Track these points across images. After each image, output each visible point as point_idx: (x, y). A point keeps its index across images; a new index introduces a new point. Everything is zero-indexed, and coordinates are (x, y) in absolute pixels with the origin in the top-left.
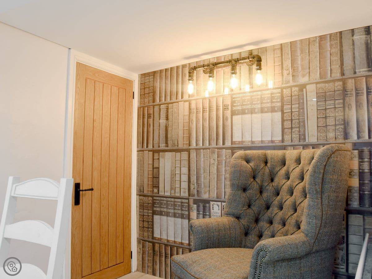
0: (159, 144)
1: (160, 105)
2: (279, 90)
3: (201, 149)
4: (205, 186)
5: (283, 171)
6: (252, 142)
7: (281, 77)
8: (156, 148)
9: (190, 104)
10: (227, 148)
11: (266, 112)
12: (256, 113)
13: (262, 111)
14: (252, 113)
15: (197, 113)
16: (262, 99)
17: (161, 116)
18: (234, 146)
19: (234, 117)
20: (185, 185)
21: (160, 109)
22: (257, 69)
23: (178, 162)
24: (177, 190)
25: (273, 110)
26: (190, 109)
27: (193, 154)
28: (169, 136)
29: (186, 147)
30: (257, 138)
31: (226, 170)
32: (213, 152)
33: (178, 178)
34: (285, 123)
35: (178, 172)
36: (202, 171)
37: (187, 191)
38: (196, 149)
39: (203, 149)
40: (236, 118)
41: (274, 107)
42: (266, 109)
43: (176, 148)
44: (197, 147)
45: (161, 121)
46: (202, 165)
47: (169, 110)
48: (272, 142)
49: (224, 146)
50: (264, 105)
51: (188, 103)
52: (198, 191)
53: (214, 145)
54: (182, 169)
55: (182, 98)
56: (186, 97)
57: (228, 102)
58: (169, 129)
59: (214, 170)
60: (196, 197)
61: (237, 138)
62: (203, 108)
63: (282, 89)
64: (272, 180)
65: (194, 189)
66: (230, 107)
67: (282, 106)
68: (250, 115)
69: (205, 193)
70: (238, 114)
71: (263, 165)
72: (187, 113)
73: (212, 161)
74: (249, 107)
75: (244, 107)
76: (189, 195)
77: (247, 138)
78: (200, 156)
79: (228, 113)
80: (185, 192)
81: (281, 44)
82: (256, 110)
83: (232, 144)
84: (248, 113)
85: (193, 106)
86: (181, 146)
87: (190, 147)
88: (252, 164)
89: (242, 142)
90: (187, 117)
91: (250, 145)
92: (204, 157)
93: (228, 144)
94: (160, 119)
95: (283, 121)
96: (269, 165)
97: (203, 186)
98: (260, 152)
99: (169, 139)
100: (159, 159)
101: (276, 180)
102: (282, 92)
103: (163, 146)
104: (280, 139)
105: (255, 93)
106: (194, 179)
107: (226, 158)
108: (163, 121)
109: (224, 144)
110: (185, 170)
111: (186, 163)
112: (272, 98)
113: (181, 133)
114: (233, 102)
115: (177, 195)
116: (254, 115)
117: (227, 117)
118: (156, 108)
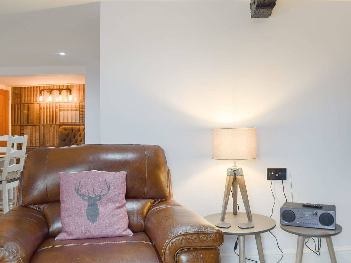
0: (24, 122)
1: (24, 104)
2: (78, 103)
3: (45, 125)
4: (47, 141)
5: (79, 134)
6: (68, 123)
7: (79, 98)
8: (22, 124)
9: (40, 105)
10: (57, 125)
11: (73, 111)
12: (69, 111)
13: (72, 110)
14: (67, 111)
15: (43, 109)
16: (72, 106)
17: (25, 109)
18: (60, 124)
19: (60, 112)
20: (38, 141)
21: (24, 106)
22: (70, 95)
23: (34, 131)
24: (34, 143)
25: (76, 110)
26: (40, 107)
27: (42, 128)
28: (29, 119)
29: (38, 124)
30: (70, 121)
31: (56, 134)
32: (51, 126)
33: (34, 138)
34: (80, 116)
35: (34, 135)
36: (46, 135)
37: (39, 143)
38: (43, 125)
39: (46, 125)
40: (61, 112)
41: (76, 109)
42: (73, 110)
43: (33, 124)
44: (43, 124)
45: (25, 112)
46: (46, 132)
47: (30, 107)
48: (75, 122)
49: (56, 124)
50: (72, 108)
51: (39, 104)
52: (44, 143)
53: (51, 123)
54: (36, 134)
55: (36, 102)
56: (38, 102)
57: (58, 105)
58: (29, 115)
59: (51, 134)
60: (43, 146)
61: (61, 121)
62: (46, 107)
63: (80, 102)
64: (75, 137)
65: (42, 142)
66: (58, 108)
67: (80, 109)
68: (67, 112)
69: (47, 144)
70: (62, 111)
71: (71, 132)
72: (38, 109)
73: (50, 130)
74: (66, 108)
75: (65, 108)
76: (40, 145)
77: (66, 121)
78: (45, 128)
79: (58, 110)
80: (37, 144)
81: (80, 85)
82: (69, 110)
83: (59, 123)
84: (66, 111)
85: (42, 106)
86: (35, 124)
87: (40, 124)
88: (67, 131)
89: (63, 122)
90: (39, 111)
91: (67, 123)
92: (47, 128)
93: (58, 123)
94: (24, 111)
95: (80, 115)
96: (74, 132)
97: (46, 141)
98: (70, 126)
99: (29, 120)
100: (24, 129)
101: (76, 137)
102: (79, 104)
103: (26, 123)
104: (79, 122)
105: (69, 103)
106: (42, 138)
107: (57, 129)
108: (26, 112)
109: (56, 123)
110: (38, 134)
111: (38, 131)
112: (76, 106)
113: (35, 118)
114: (60, 106)
115: (34, 145)
116: (68, 112)
117: (57, 112)
118: (22, 106)
